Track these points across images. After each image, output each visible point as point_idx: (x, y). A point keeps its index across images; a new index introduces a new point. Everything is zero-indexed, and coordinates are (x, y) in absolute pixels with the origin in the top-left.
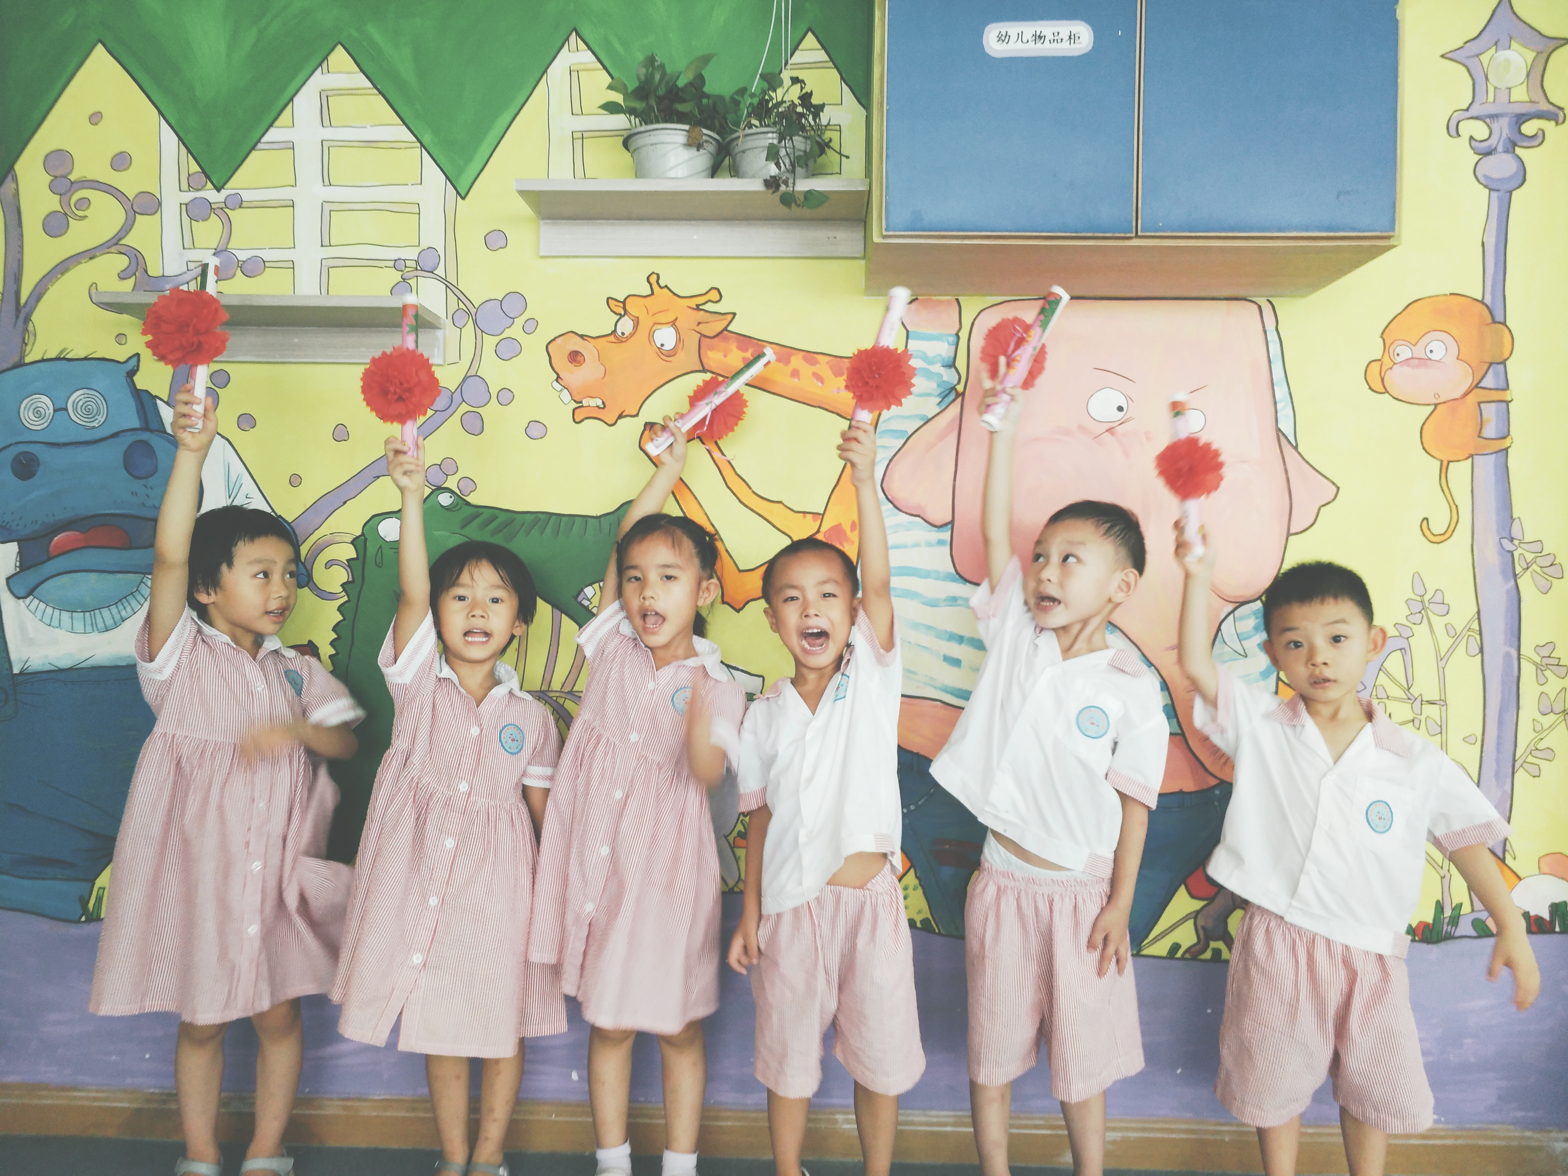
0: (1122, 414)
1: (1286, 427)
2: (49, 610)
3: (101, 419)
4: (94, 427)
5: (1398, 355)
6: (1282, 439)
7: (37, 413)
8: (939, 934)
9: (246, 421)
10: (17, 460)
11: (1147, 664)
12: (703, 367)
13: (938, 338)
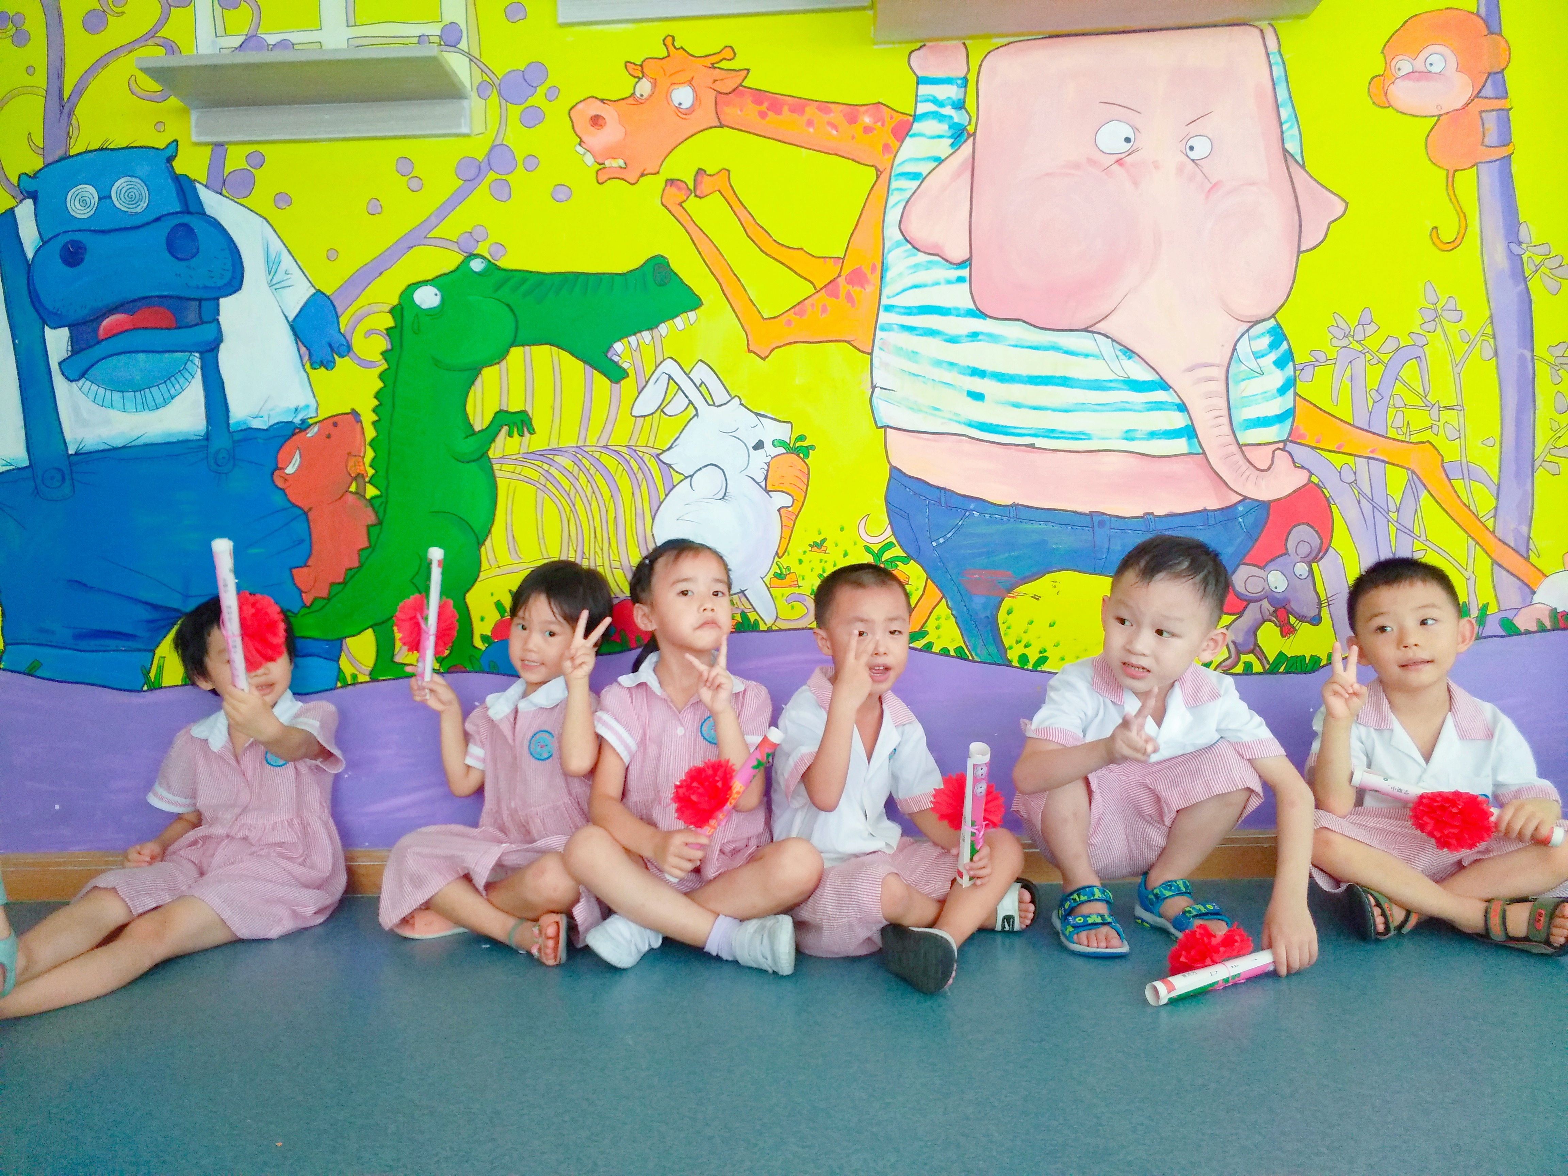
1: (1292, 146)
2: (101, 391)
3: (144, 205)
4: (137, 213)
5: (1399, 69)
6: (1288, 157)
7: (83, 202)
8: (973, 661)
9: (282, 200)
10: (65, 248)
11: (1165, 386)
12: (720, 123)
13: (948, 81)
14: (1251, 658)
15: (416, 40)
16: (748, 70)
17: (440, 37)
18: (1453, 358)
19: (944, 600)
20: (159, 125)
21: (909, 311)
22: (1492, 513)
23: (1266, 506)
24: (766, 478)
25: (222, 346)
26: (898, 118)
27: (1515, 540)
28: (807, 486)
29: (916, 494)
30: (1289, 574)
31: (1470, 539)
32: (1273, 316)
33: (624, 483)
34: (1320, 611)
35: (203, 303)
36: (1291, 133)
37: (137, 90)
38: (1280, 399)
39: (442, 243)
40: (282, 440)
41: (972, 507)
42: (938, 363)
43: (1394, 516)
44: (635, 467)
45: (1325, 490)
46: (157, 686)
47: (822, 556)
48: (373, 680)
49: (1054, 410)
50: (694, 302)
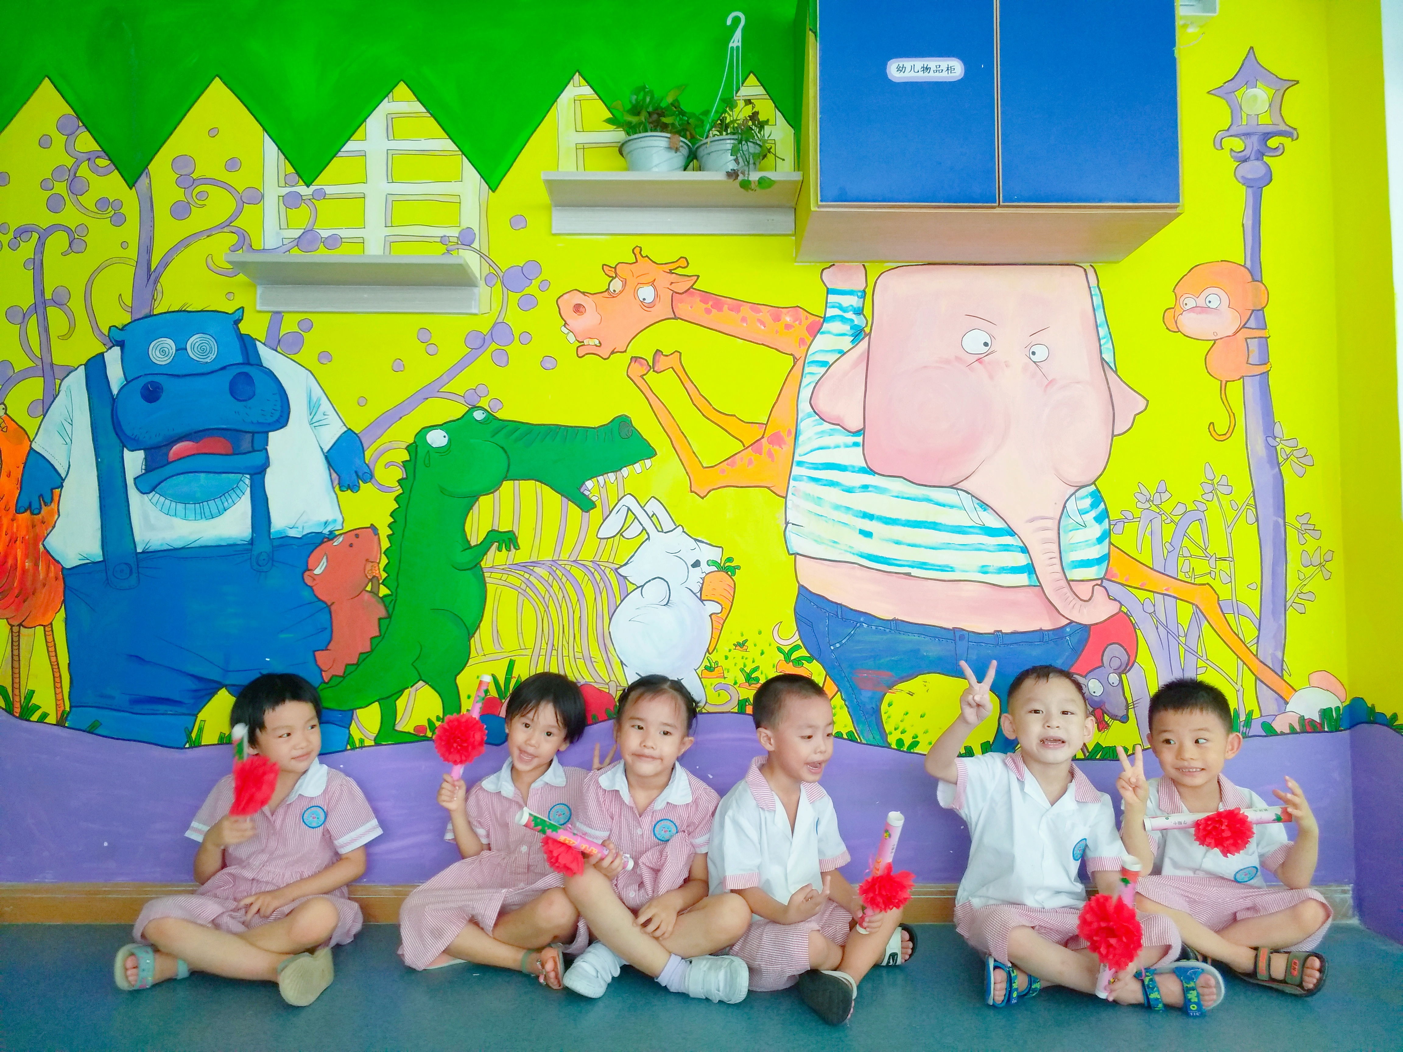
0: (988, 348)
1: (1108, 357)
2: (168, 502)
3: (213, 356)
4: (207, 363)
5: (1186, 304)
6: (1105, 365)
7: (163, 351)
8: (861, 743)
9: (325, 357)
10: (145, 388)
11: (1012, 533)
12: (675, 316)
13: (851, 293)
15: (439, 239)
16: (698, 276)
17: (458, 238)
18: (1225, 521)
19: (839, 693)
20: (229, 295)
21: (816, 467)
22: (1255, 641)
23: (1086, 628)
24: (701, 590)
25: (268, 470)
26: (811, 319)
27: (1273, 665)
28: (733, 597)
29: (818, 607)
30: (1104, 682)
31: (1239, 660)
32: (1094, 483)
33: (589, 590)
34: (1128, 712)
35: (256, 435)
36: (1107, 346)
37: (213, 266)
38: (1098, 546)
39: (452, 396)
40: (312, 547)
41: (862, 619)
42: (837, 507)
43: (1183, 640)
44: (598, 578)
45: (1131, 618)
46: (196, 744)
47: (744, 653)
48: (377, 744)
49: (926, 547)
50: (650, 453)
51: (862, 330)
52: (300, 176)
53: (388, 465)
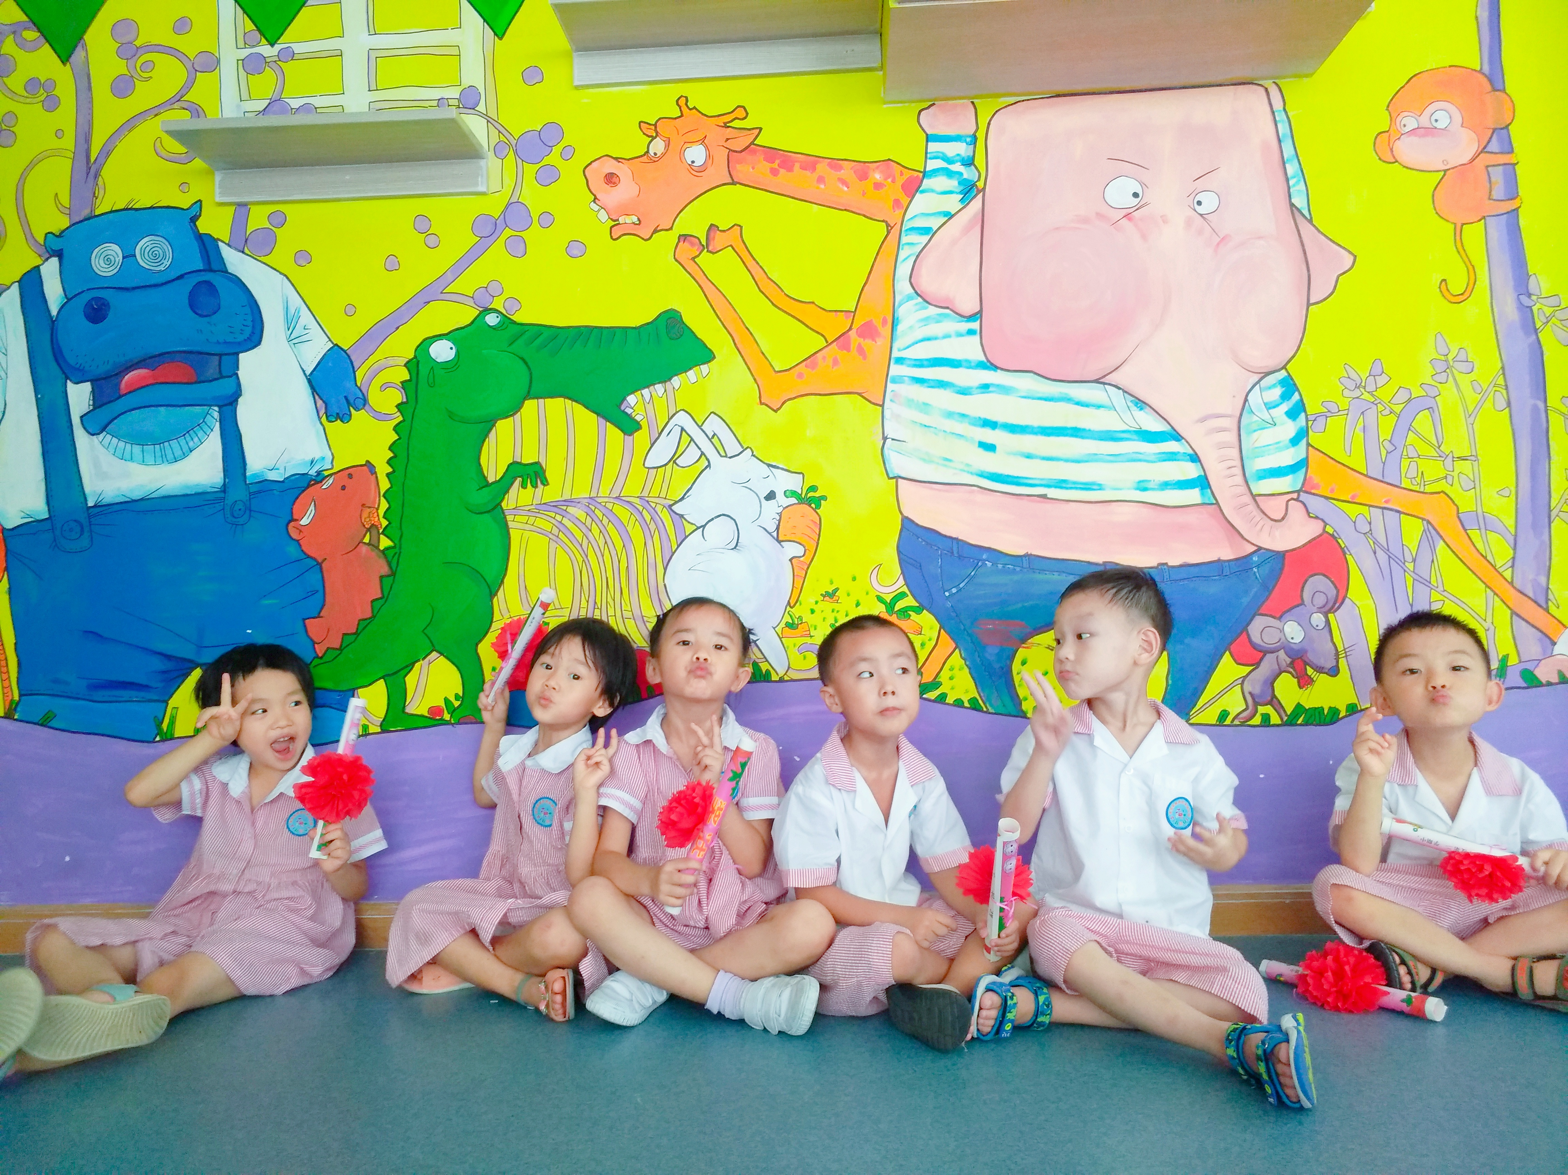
0: (1138, 200)
1: (1299, 201)
2: (121, 444)
3: (167, 263)
4: (160, 271)
5: (1405, 126)
6: (1296, 213)
7: (108, 261)
8: (987, 712)
9: (303, 257)
10: (89, 304)
11: (1177, 437)
12: (733, 180)
13: (957, 139)
14: (1268, 709)
15: (435, 103)
16: (761, 129)
17: (459, 100)
18: (1465, 408)
19: (957, 651)
20: (184, 186)
21: (920, 364)
22: (1510, 564)
23: (1281, 556)
24: (778, 528)
25: (240, 400)
26: (907, 174)
27: (1534, 593)
28: (819, 535)
29: (927, 543)
30: (1305, 624)
31: (1488, 590)
32: (1284, 367)
33: (636, 534)
34: (1338, 662)
35: (224, 358)
36: (1297, 188)
37: (163, 153)
38: (1292, 450)
39: (458, 298)
40: (297, 492)
41: (984, 557)
42: (950, 415)
43: (1410, 566)
44: (648, 518)
45: (1340, 541)
46: (169, 737)
47: (835, 606)
48: (383, 731)
49: (1067, 461)
50: (708, 356)
51: (974, 185)
52: (262, 34)
53: (385, 387)
